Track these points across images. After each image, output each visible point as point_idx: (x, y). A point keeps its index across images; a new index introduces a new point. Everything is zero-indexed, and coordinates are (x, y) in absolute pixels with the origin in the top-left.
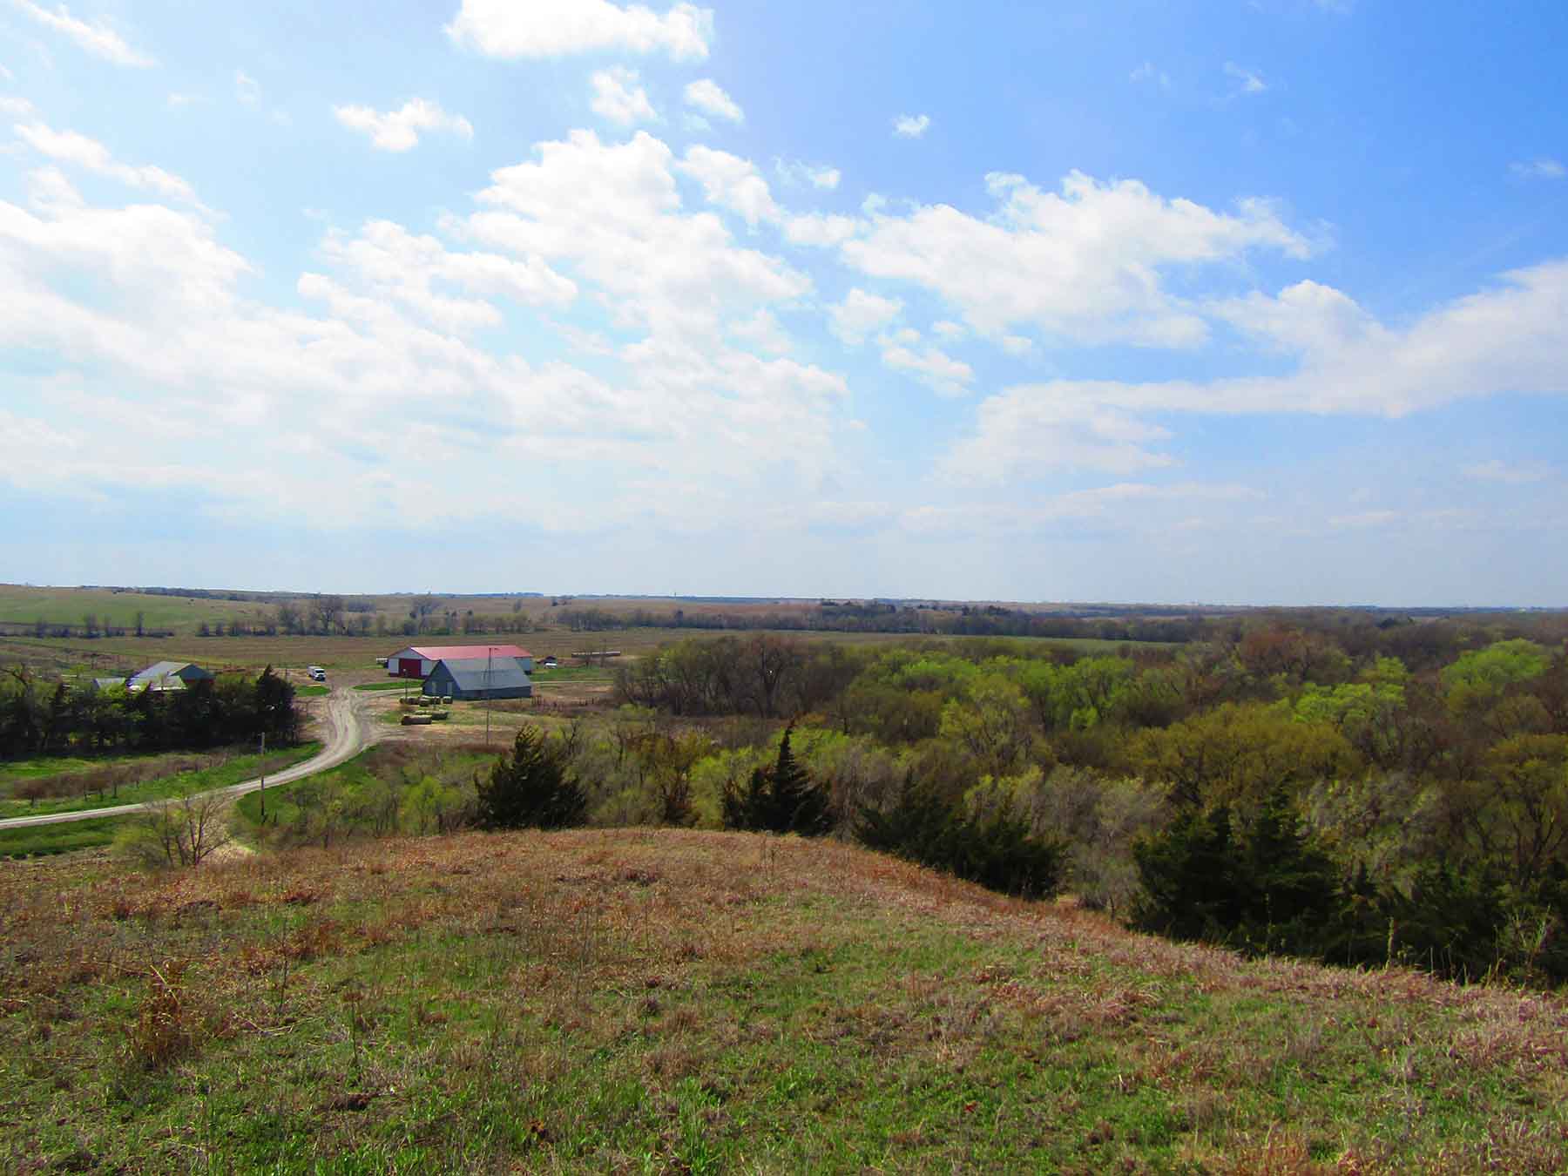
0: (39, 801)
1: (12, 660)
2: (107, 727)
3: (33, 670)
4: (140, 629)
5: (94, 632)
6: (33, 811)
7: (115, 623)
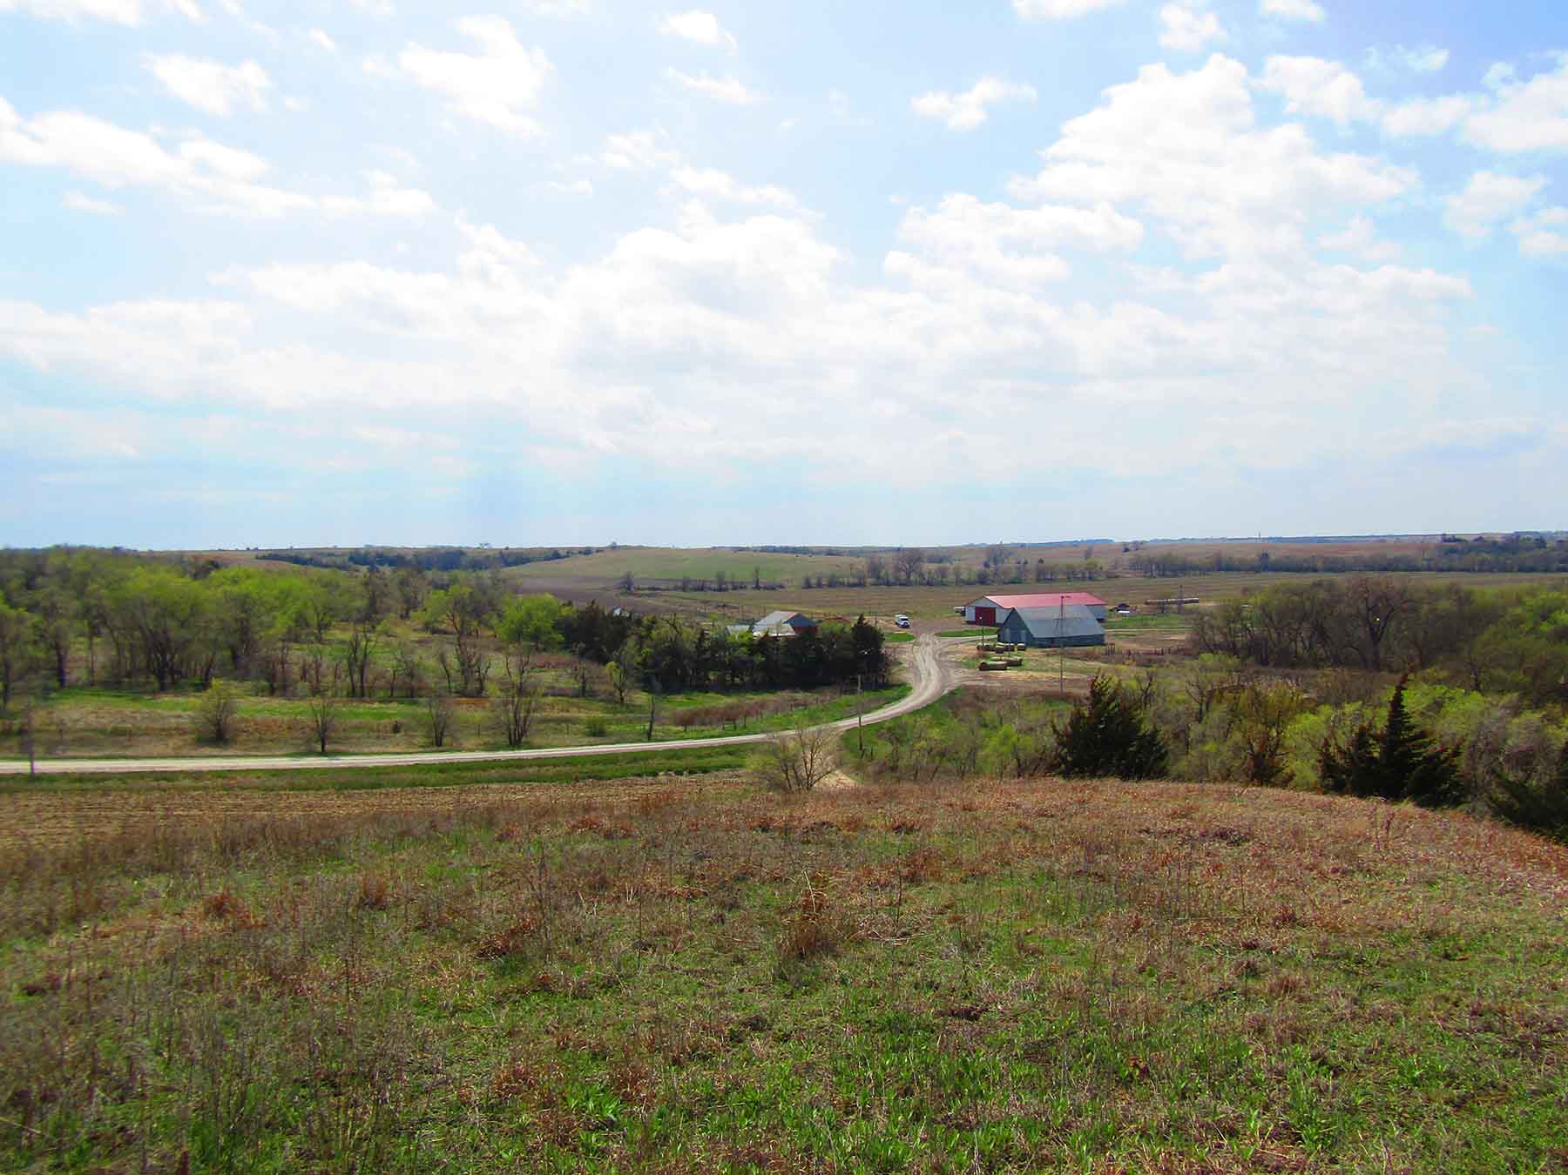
0: (689, 728)
1: (668, 610)
2: (736, 667)
3: (681, 618)
4: (757, 582)
5: (724, 586)
6: (686, 736)
7: (739, 579)
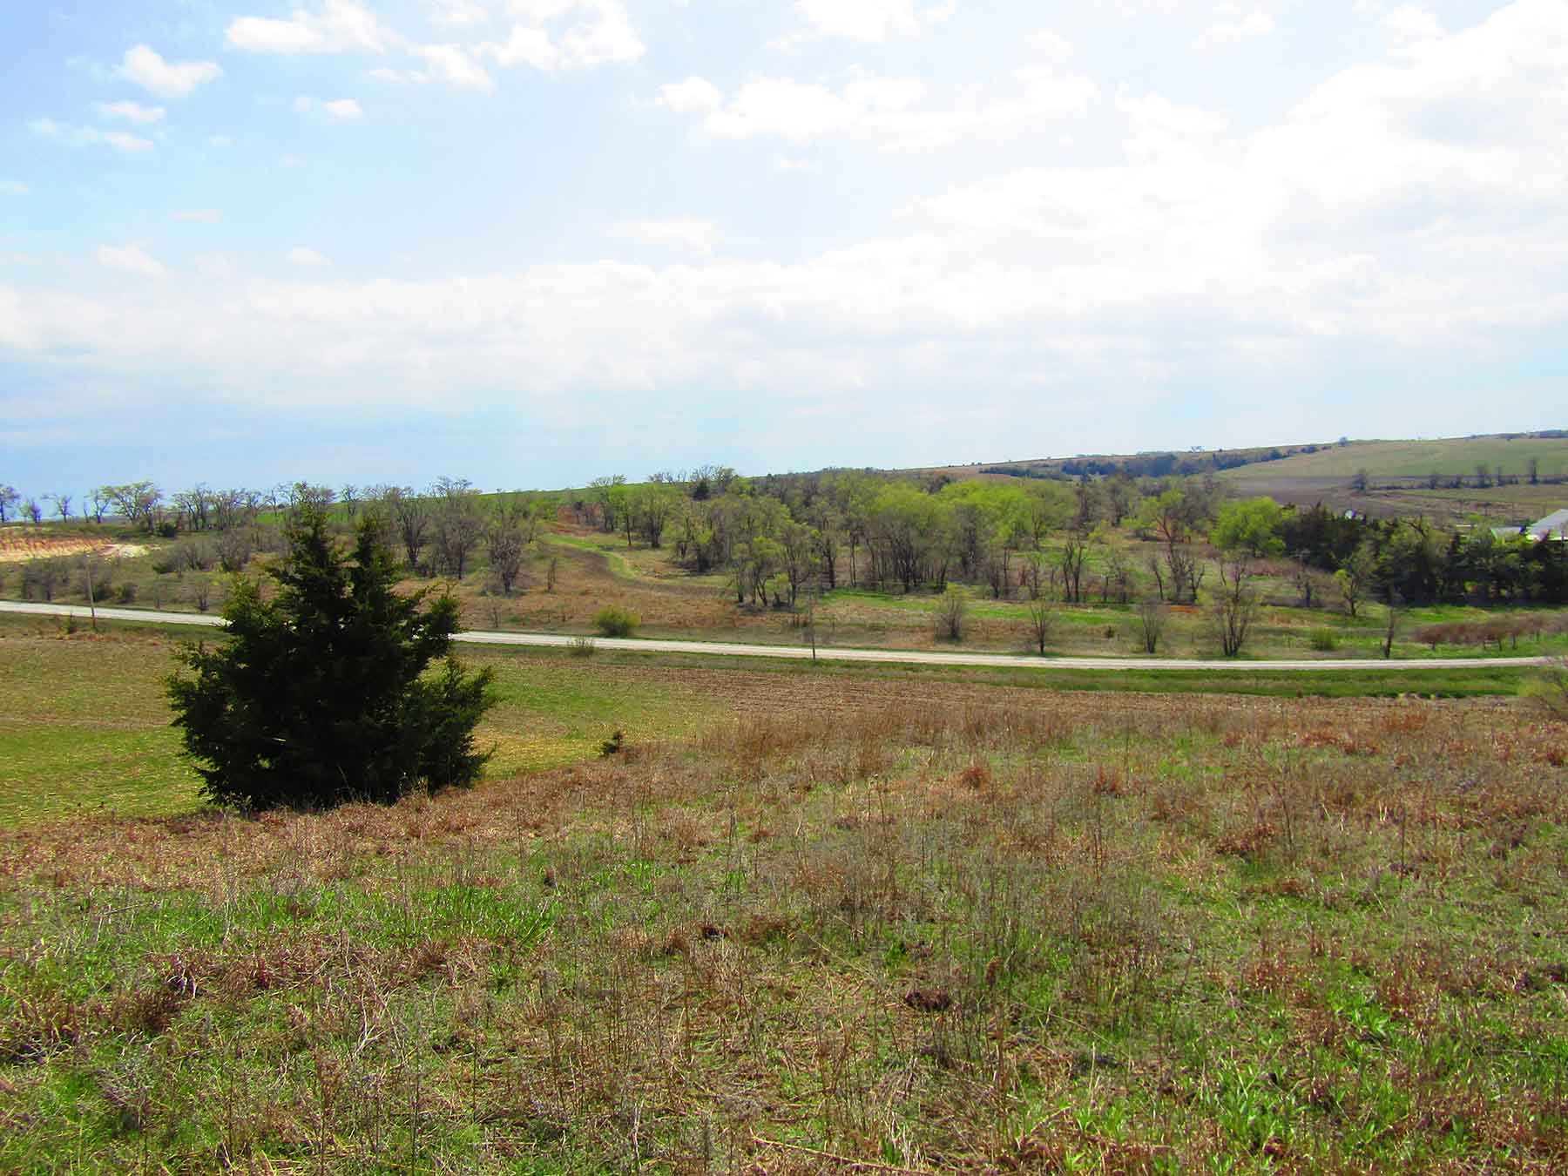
0: (1439, 646)
1: (1411, 512)
2: (1503, 577)
3: (1428, 520)
4: (1534, 476)
5: (1487, 482)
6: (1434, 655)
7: (1507, 473)
